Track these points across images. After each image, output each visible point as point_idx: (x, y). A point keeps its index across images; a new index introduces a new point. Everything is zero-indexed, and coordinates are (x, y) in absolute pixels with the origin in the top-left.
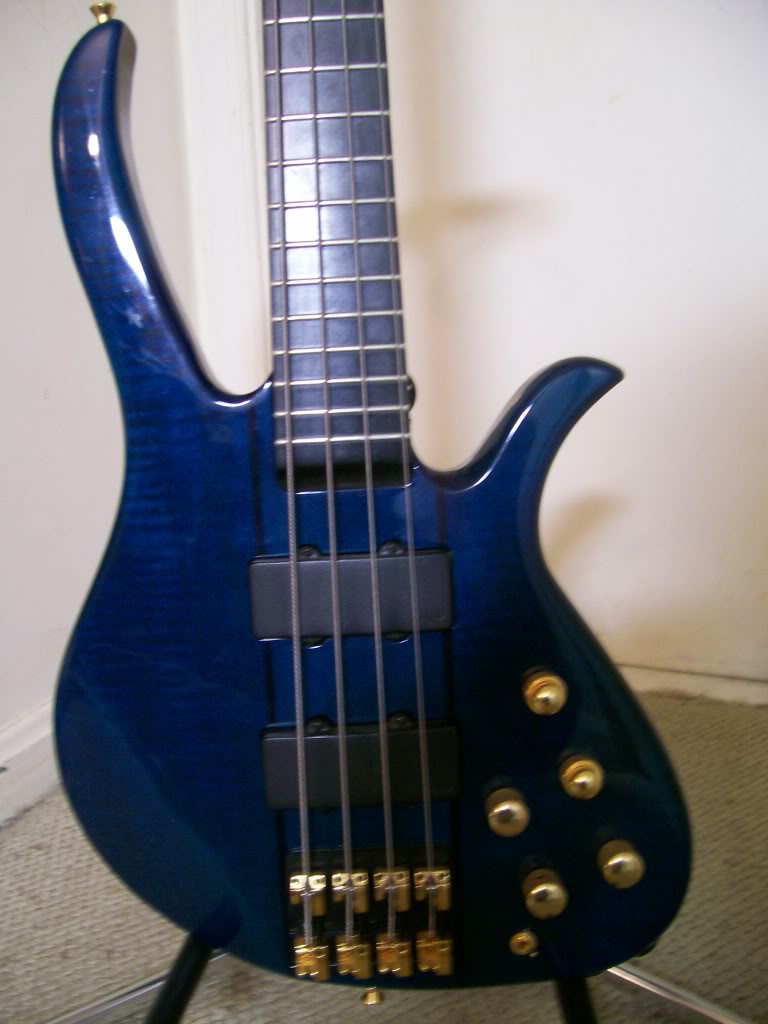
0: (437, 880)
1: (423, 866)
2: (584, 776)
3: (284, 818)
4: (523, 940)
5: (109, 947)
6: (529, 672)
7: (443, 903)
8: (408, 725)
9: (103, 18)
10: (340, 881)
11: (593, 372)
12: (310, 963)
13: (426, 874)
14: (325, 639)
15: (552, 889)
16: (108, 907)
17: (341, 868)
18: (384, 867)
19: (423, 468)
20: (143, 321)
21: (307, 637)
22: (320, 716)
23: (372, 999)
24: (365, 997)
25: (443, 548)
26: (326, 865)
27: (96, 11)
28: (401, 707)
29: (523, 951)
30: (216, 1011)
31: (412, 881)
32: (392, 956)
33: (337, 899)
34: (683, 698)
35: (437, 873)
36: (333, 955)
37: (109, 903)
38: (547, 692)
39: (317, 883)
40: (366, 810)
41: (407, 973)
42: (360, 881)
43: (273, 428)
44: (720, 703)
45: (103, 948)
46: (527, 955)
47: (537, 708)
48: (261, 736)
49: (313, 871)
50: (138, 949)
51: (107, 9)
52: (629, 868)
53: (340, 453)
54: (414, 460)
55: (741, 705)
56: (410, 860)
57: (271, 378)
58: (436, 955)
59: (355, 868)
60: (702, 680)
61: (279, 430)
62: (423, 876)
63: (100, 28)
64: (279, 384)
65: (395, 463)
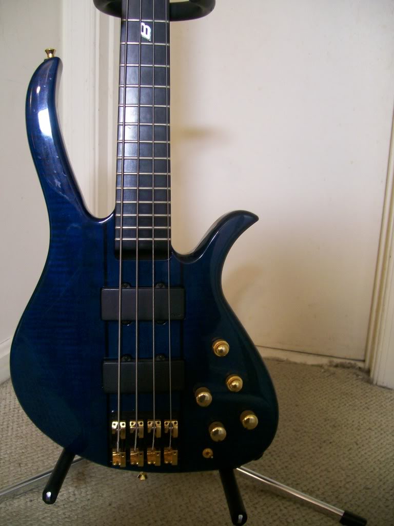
0: (174, 425)
1: (168, 419)
2: (236, 382)
3: (109, 398)
4: (208, 452)
5: (20, 462)
6: (215, 339)
7: (176, 435)
8: (164, 359)
9: (51, 56)
10: (132, 424)
11: (246, 216)
12: (119, 460)
13: (169, 422)
14: (132, 321)
15: (221, 429)
16: (18, 445)
17: (134, 419)
18: (152, 419)
19: (175, 252)
20: (61, 185)
21: (124, 321)
22: (128, 355)
23: (143, 478)
24: (140, 477)
25: (182, 286)
26: (126, 418)
27: (48, 52)
28: (162, 352)
29: (208, 457)
30: (71, 488)
31: (163, 425)
32: (153, 457)
33: (132, 432)
34: (279, 361)
35: (173, 422)
36: (128, 457)
37: (18, 443)
38: (222, 347)
39: (123, 425)
40: (145, 394)
41: (159, 464)
42: (141, 425)
43: (114, 233)
44: (295, 363)
45: (17, 462)
46: (210, 458)
47: (217, 354)
48: (102, 363)
49: (121, 420)
50: (33, 463)
51: (52, 51)
52: (253, 422)
53: (142, 245)
54: (172, 249)
55: (304, 365)
56: (162, 417)
57: (114, 212)
58: (172, 457)
59: (139, 419)
60: (288, 353)
61: (117, 234)
62: (167, 423)
63: (50, 59)
64: (117, 215)
65: (164, 250)
